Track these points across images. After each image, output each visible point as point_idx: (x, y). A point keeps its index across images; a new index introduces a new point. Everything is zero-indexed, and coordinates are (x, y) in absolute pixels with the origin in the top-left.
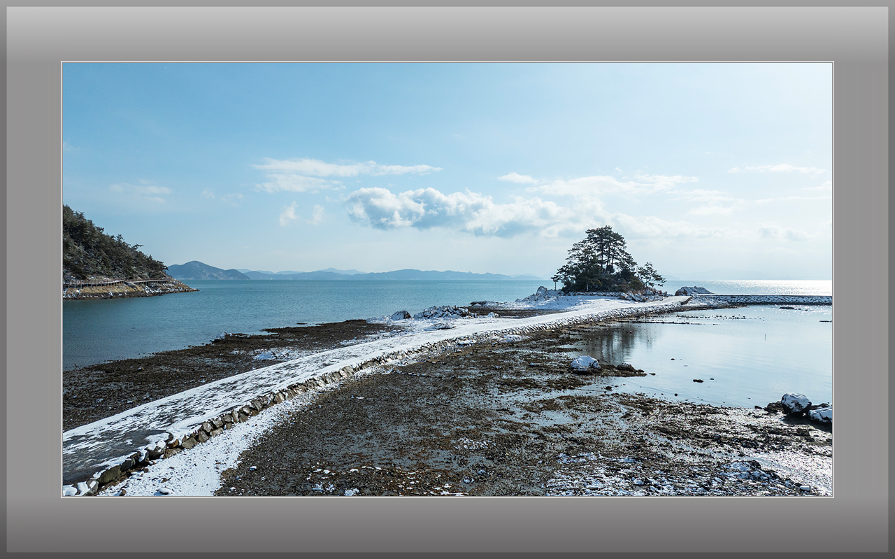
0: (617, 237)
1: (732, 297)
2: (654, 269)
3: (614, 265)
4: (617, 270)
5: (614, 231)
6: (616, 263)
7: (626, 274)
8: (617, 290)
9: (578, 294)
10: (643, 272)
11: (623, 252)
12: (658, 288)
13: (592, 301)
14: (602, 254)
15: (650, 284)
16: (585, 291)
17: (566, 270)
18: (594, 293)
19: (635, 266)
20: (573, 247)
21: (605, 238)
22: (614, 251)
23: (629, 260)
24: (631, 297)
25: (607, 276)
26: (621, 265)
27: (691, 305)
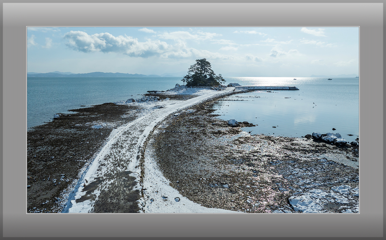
0: (208, 63)
1: (249, 87)
2: (222, 77)
3: (207, 75)
4: (208, 77)
5: (207, 61)
6: (207, 74)
7: (212, 78)
8: (210, 85)
9: (195, 88)
10: (218, 78)
11: (210, 69)
12: (223, 84)
13: (201, 90)
14: (202, 70)
15: (221, 83)
16: (197, 86)
17: (188, 77)
18: (201, 87)
19: (215, 75)
20: (190, 67)
21: (203, 63)
22: (206, 69)
23: (212, 73)
24: (215, 88)
25: (205, 80)
26: (210, 75)
27: (236, 91)
